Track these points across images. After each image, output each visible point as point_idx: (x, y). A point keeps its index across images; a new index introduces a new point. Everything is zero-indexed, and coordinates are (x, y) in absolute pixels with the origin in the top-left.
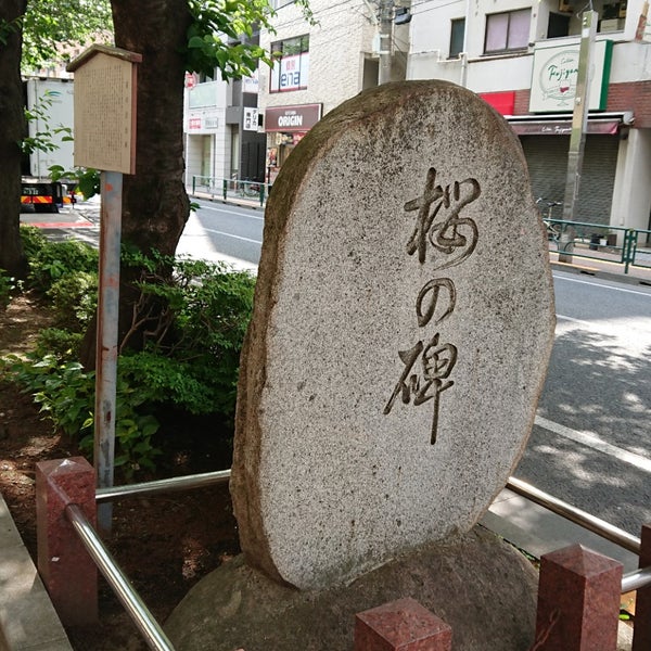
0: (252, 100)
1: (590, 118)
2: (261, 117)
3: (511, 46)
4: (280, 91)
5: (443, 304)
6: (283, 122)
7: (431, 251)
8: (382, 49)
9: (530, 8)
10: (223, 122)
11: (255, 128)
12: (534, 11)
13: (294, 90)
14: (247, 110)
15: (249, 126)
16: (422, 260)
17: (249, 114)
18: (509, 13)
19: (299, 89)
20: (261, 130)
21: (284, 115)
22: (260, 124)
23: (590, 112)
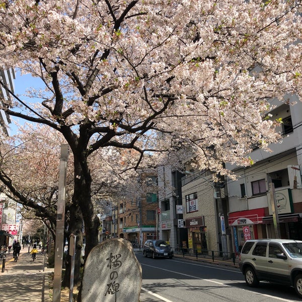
0: (181, 216)
1: (279, 217)
2: (184, 222)
3: (261, 192)
4: (190, 212)
5: (115, 276)
6: (192, 223)
7: (112, 267)
8: (217, 197)
9: (264, 179)
10: (173, 225)
11: (182, 227)
12: (266, 180)
13: (194, 212)
14: (179, 220)
15: (180, 226)
16: (110, 268)
17: (180, 222)
18: (258, 181)
19: (196, 211)
20: (185, 227)
21: (191, 221)
22: (184, 225)
23: (279, 215)
